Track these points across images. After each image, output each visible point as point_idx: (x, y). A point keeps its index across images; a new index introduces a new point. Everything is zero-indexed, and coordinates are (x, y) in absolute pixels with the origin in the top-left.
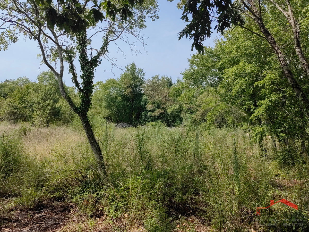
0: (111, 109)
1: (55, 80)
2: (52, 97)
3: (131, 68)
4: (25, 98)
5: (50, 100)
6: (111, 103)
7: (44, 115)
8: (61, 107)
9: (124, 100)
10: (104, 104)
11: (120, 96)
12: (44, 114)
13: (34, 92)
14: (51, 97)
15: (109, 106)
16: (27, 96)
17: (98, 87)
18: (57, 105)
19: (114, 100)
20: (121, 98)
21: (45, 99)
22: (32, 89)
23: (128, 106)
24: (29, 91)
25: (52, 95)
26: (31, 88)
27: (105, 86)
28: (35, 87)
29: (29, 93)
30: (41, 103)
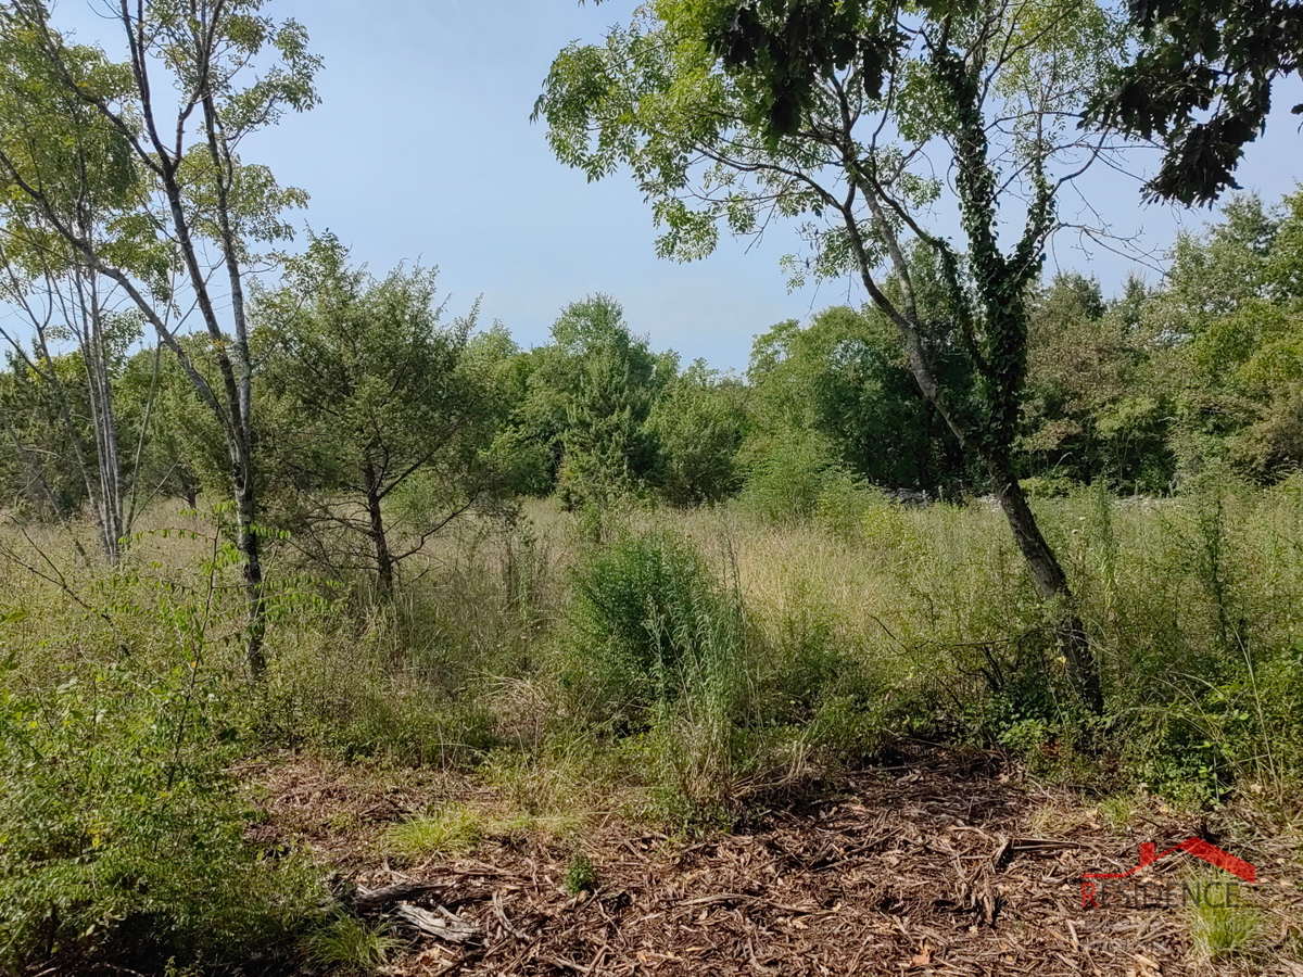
2: (626, 399)
5: (623, 409)
6: (841, 407)
9: (894, 391)
11: (876, 376)
15: (831, 421)
17: (777, 348)
19: (851, 394)
20: (879, 385)
24: (528, 382)
27: (807, 338)
29: (526, 389)
30: (589, 425)
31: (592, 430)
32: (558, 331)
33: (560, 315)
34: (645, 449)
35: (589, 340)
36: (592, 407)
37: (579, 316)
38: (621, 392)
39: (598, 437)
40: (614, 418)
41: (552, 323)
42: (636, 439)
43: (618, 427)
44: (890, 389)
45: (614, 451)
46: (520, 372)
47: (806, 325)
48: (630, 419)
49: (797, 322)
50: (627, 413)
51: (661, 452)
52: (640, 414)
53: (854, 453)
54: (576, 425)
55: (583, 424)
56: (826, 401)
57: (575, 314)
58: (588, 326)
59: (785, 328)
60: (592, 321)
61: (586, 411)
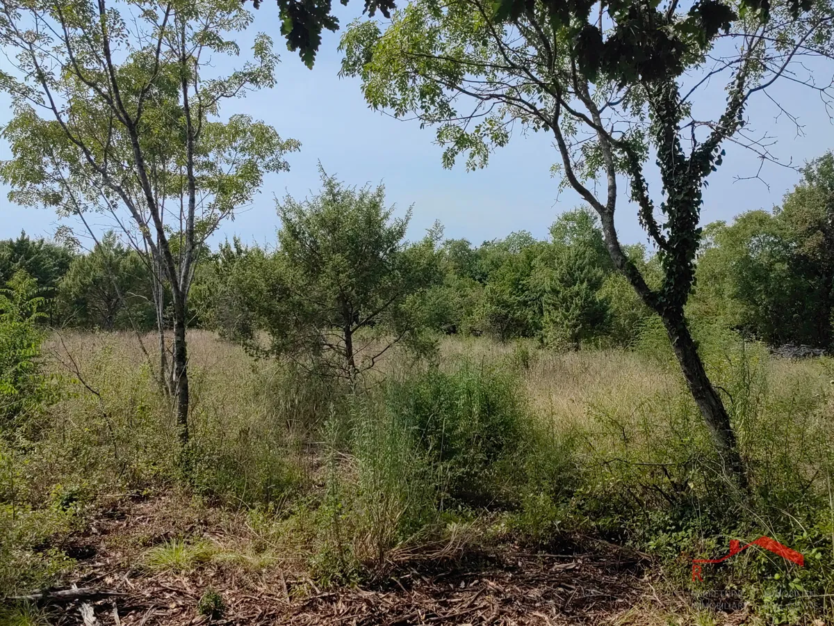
0: (754, 302)
1: (593, 232)
2: (586, 274)
3: (819, 170)
4: (525, 282)
5: (582, 282)
6: (754, 283)
7: (566, 322)
8: (608, 299)
9: (799, 273)
10: (729, 288)
11: (783, 260)
12: (566, 318)
13: (543, 264)
14: (582, 276)
15: (746, 293)
16: (528, 275)
17: (709, 241)
18: (599, 296)
19: (762, 273)
20: (786, 266)
21: (569, 280)
22: (539, 257)
23: (810, 290)
24: (533, 263)
25: (586, 271)
26: (536, 257)
27: (731, 233)
28: (544, 254)
29: (532, 268)
30: (559, 292)
31: (560, 295)
32: (554, 231)
33: (556, 220)
34: (596, 310)
35: (575, 236)
36: (562, 281)
37: (568, 220)
38: (582, 271)
39: (564, 300)
40: (576, 288)
41: (550, 225)
42: (590, 302)
43: (578, 294)
44: (794, 270)
45: (575, 309)
46: (528, 257)
47: (730, 224)
48: (586, 288)
49: (724, 222)
50: (585, 284)
51: (609, 312)
52: (595, 285)
53: (763, 317)
54: (549, 292)
55: (555, 292)
56: (743, 278)
57: (566, 219)
58: (575, 227)
59: (714, 227)
60: (578, 224)
61: (558, 282)
